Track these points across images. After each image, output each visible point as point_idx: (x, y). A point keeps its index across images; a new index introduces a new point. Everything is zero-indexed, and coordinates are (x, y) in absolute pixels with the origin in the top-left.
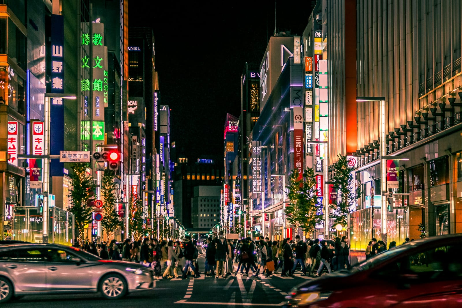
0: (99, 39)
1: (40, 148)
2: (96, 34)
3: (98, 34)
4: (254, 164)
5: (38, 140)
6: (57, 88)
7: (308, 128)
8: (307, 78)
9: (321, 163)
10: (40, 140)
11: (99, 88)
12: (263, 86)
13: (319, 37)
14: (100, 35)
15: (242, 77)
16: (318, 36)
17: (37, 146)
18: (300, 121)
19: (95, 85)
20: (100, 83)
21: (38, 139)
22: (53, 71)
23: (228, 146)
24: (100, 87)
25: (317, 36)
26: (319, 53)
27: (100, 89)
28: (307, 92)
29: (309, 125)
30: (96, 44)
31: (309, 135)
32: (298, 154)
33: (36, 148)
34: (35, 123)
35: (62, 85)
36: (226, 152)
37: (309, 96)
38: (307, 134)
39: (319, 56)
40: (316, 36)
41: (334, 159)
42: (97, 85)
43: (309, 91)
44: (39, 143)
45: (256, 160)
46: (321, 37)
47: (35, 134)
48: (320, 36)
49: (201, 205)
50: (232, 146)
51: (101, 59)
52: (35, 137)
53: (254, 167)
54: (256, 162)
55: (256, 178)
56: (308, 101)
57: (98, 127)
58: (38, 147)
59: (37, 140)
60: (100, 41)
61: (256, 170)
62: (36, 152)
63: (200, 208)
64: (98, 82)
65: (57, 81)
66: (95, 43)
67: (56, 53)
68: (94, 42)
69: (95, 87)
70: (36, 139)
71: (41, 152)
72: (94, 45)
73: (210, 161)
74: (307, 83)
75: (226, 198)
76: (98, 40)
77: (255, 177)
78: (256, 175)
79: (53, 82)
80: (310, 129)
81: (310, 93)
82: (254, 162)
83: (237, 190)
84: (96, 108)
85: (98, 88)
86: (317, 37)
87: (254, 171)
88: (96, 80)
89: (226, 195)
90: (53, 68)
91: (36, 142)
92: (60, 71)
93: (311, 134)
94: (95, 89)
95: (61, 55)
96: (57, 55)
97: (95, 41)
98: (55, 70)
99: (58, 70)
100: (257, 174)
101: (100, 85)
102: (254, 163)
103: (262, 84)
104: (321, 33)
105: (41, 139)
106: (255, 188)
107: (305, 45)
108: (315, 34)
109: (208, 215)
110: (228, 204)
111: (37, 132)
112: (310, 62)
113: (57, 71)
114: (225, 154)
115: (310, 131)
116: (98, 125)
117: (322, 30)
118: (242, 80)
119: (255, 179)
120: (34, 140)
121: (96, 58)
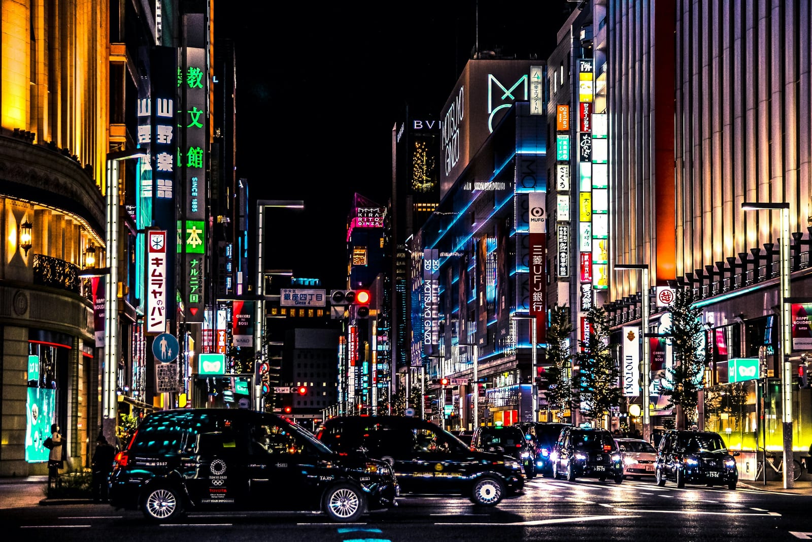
0: (197, 76)
1: (160, 274)
2: (191, 68)
3: (196, 69)
4: (426, 292)
5: (157, 262)
6: (165, 170)
7: (561, 233)
8: (561, 143)
9: (590, 295)
10: (160, 262)
11: (196, 162)
12: (449, 148)
13: (587, 72)
14: (198, 70)
15: (394, 128)
16: (586, 70)
17: (155, 270)
18: (541, 217)
19: (190, 157)
20: (198, 153)
21: (157, 259)
22: (159, 141)
23: (356, 254)
24: (198, 160)
25: (584, 69)
26: (587, 100)
27: (199, 164)
28: (559, 167)
29: (563, 227)
30: (191, 86)
31: (563, 244)
32: (537, 278)
33: (153, 275)
34: (151, 233)
35: (171, 166)
36: (353, 266)
37: (564, 174)
38: (560, 243)
39: (587, 105)
40: (582, 70)
41: (620, 289)
42: (193, 157)
43: (563, 166)
44: (158, 266)
45: (431, 284)
46: (591, 71)
47: (153, 251)
48: (589, 70)
49: (299, 366)
50: (364, 255)
51: (201, 112)
52: (152, 256)
53: (428, 296)
54: (431, 287)
55: (430, 317)
56: (562, 183)
57: (194, 231)
58: (157, 273)
59: (155, 262)
60: (199, 80)
61: (430, 302)
62: (153, 280)
63: (296, 371)
64: (195, 151)
65: (165, 158)
66: (191, 83)
67: (162, 112)
68: (189, 82)
69: (190, 160)
70: (153, 260)
71: (162, 280)
72: (189, 86)
73: (316, 282)
74: (561, 152)
75: (353, 353)
76: (196, 79)
77: (428, 314)
78: (430, 312)
79: (159, 161)
80: (565, 234)
81: (565, 170)
82: (426, 287)
83: (380, 338)
84: (191, 197)
85: (194, 162)
86: (584, 72)
87: (428, 304)
88: (192, 148)
89: (353, 347)
90: (159, 137)
91: (153, 264)
92: (169, 142)
93: (567, 243)
94: (189, 165)
95: (170, 115)
96: (165, 114)
97: (190, 80)
98: (161, 140)
99: (166, 139)
100: (432, 310)
101: (198, 157)
102: (428, 289)
103: (448, 144)
104: (591, 65)
105: (162, 260)
106: (429, 335)
107: (551, 81)
108: (580, 66)
109: (312, 384)
110: (358, 364)
111: (155, 248)
112: (565, 113)
113: (165, 142)
114: (350, 268)
115: (565, 238)
116: (194, 228)
117: (594, 59)
118: (394, 133)
119: (428, 319)
120: (150, 262)
121: (192, 110)
